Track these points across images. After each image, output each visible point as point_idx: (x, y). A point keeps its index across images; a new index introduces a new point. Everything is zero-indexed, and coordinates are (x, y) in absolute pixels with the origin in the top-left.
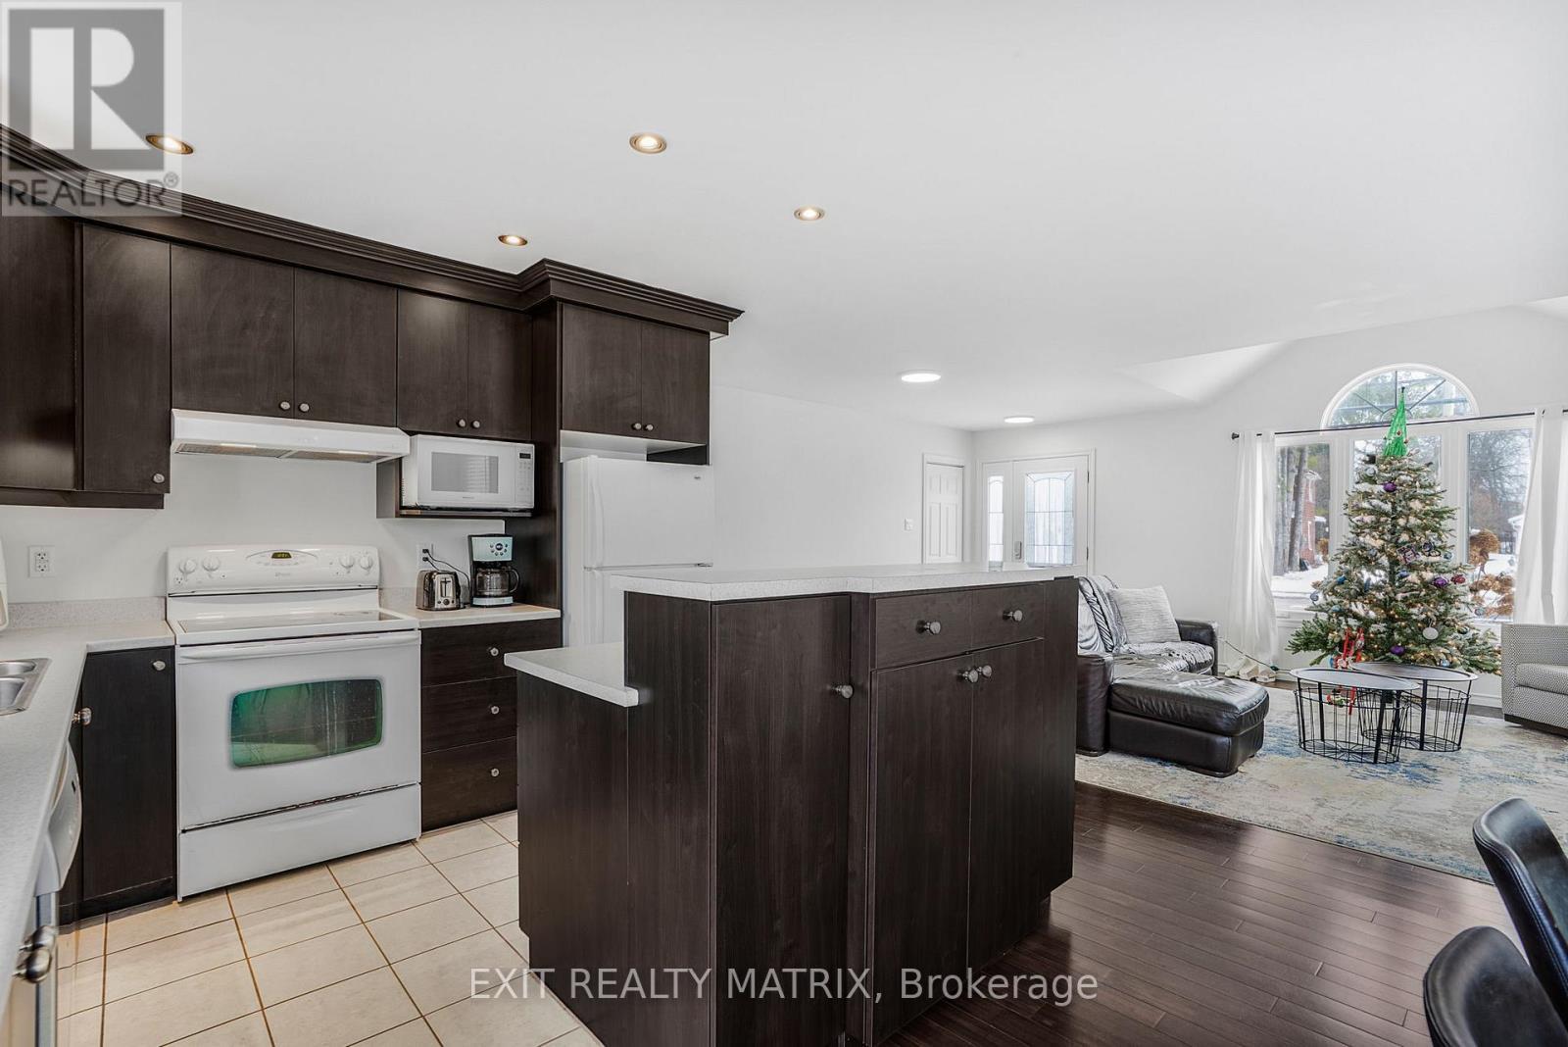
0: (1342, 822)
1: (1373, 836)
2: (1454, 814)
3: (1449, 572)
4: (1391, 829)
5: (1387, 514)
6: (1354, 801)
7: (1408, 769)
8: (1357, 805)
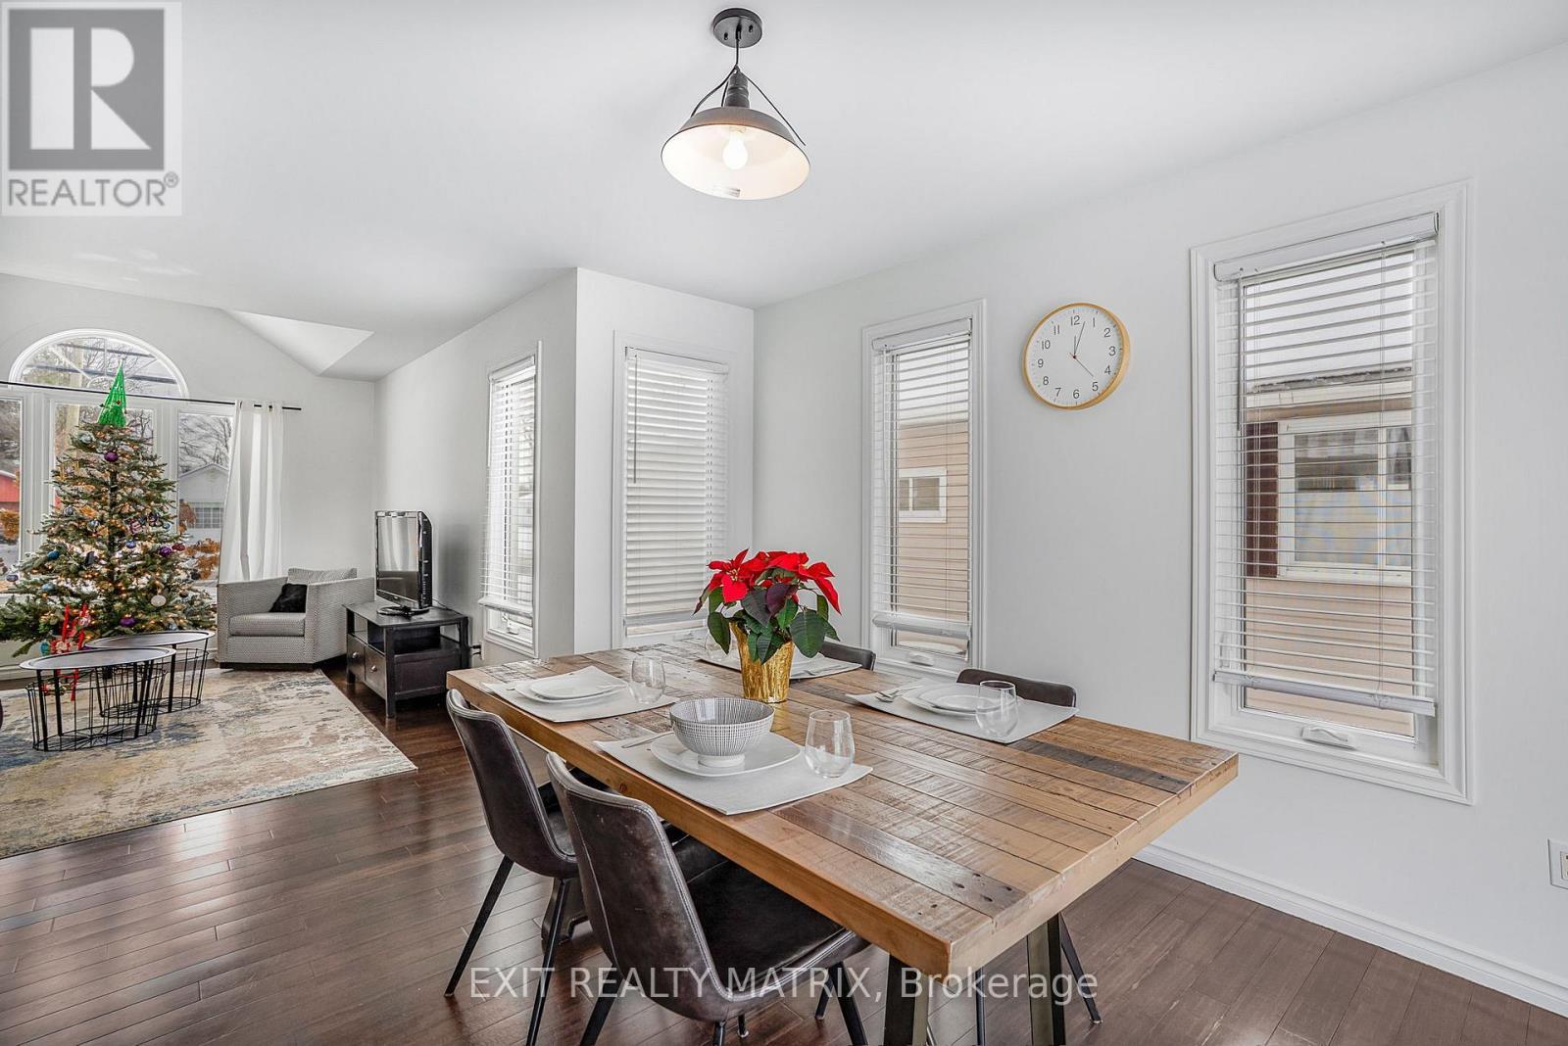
0: (143, 802)
1: (181, 801)
2: (233, 755)
3: (170, 541)
4: (193, 788)
5: (106, 484)
6: (139, 780)
7: (170, 732)
8: (146, 782)
